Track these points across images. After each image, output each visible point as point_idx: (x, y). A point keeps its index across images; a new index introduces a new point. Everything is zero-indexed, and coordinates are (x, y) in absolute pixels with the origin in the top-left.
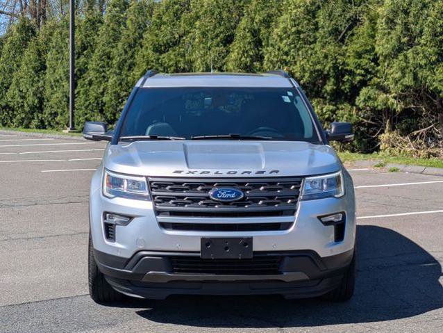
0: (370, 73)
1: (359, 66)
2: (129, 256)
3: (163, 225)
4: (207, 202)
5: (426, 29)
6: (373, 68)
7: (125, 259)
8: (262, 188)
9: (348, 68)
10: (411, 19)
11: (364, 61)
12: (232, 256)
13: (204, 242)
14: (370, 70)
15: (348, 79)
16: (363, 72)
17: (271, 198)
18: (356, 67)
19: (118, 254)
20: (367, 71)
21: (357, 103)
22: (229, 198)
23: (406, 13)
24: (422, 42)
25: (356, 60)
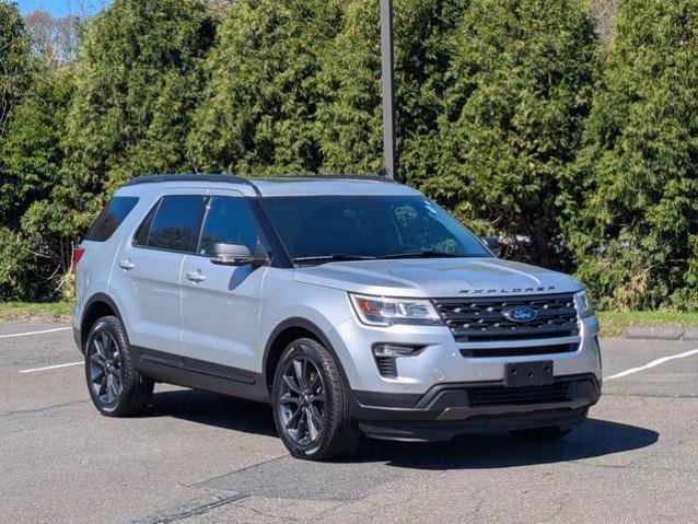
0: (47, 179)
1: (29, 168)
2: (423, 392)
3: (465, 353)
4: (504, 323)
5: (157, 114)
6: (53, 173)
7: (417, 395)
8: (546, 307)
9: (10, 171)
10: (130, 98)
11: (39, 161)
12: (536, 383)
13: (511, 368)
14: (48, 174)
15: (8, 190)
16: (36, 178)
17: (557, 317)
18: (24, 170)
19: (408, 392)
20: (42, 176)
21: (24, 227)
22: (526, 318)
23: (123, 89)
24: (150, 133)
25: (25, 159)
